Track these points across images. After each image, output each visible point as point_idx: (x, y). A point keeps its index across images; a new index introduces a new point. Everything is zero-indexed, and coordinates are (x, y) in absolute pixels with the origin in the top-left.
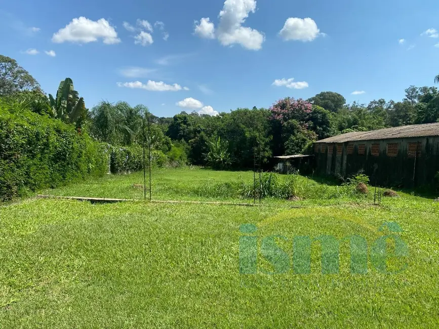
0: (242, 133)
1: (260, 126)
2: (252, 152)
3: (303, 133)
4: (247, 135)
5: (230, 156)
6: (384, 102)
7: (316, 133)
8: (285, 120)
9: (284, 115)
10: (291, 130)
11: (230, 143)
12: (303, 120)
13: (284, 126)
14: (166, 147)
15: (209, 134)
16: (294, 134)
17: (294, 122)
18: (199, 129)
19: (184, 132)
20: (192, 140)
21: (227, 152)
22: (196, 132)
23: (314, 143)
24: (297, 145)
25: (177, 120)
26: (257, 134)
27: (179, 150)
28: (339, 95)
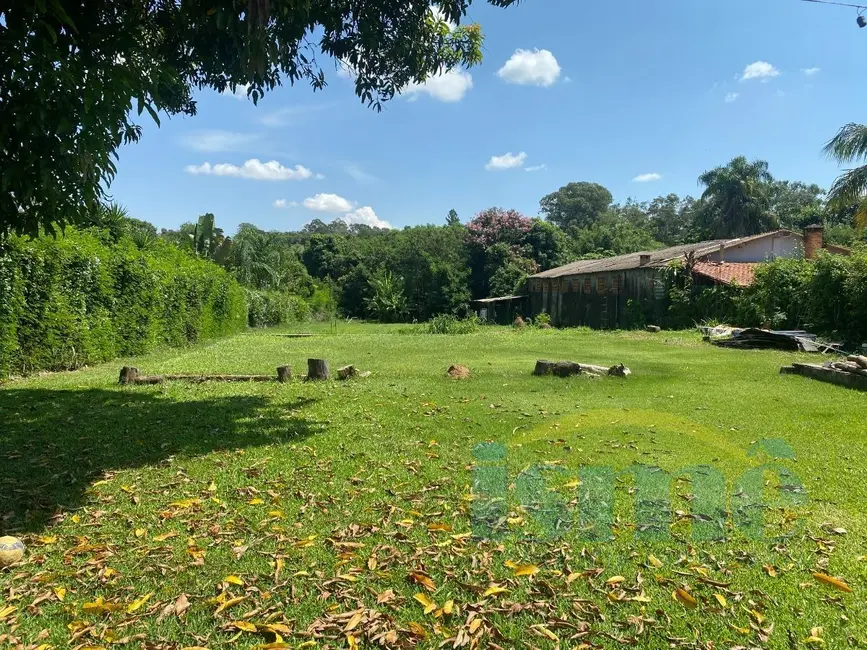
0: (425, 265)
1: (452, 254)
2: (441, 294)
3: (517, 263)
4: (433, 268)
5: (407, 302)
6: (676, 199)
7: (537, 263)
8: (489, 243)
9: (487, 235)
10: (499, 258)
11: (406, 280)
12: (517, 244)
13: (488, 253)
14: (306, 290)
15: (373, 267)
16: (503, 265)
17: (503, 246)
18: (354, 258)
19: (329, 264)
20: (344, 277)
21: (403, 295)
22: (351, 263)
23: (527, 279)
24: (507, 281)
25: (317, 244)
26: (448, 267)
27: (325, 293)
28: (600, 188)
